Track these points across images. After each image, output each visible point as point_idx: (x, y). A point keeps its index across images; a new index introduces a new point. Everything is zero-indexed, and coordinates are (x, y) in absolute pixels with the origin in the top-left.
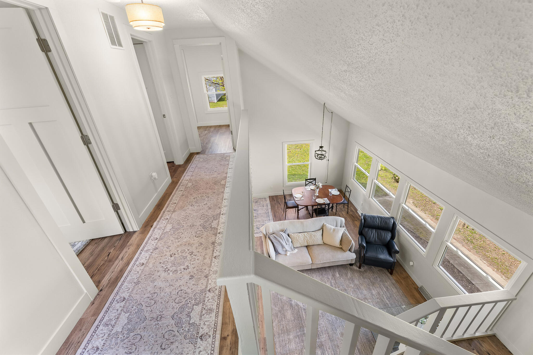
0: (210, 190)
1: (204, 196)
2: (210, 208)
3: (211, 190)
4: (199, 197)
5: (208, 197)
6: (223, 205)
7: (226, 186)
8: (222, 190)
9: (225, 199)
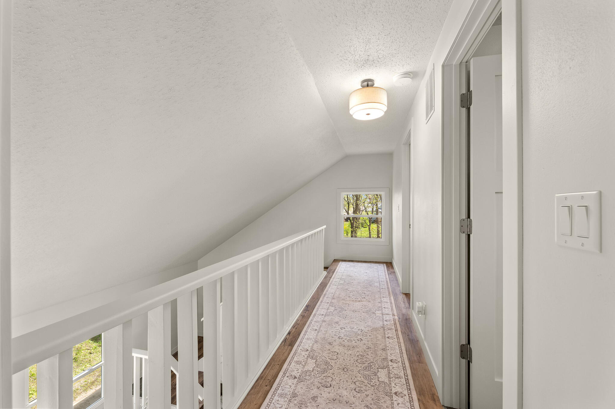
0: (338, 351)
1: (346, 341)
2: (337, 323)
3: (335, 350)
4: (354, 342)
5: (340, 337)
6: (320, 324)
7: (307, 353)
8: (317, 345)
9: (316, 330)
